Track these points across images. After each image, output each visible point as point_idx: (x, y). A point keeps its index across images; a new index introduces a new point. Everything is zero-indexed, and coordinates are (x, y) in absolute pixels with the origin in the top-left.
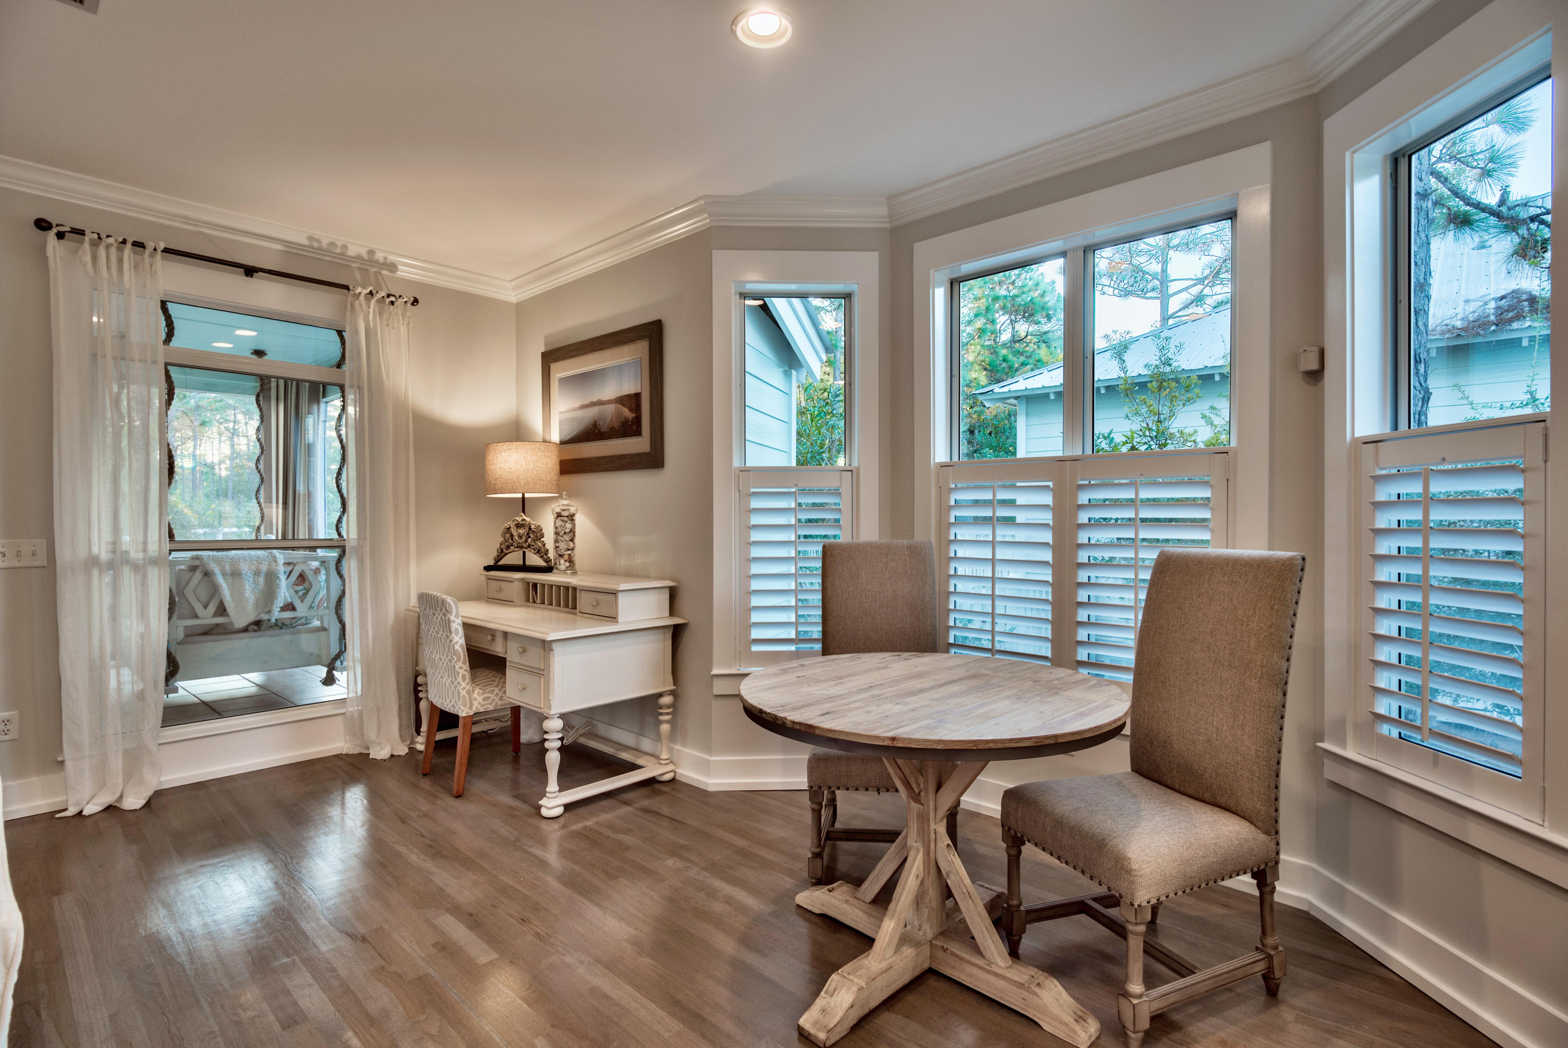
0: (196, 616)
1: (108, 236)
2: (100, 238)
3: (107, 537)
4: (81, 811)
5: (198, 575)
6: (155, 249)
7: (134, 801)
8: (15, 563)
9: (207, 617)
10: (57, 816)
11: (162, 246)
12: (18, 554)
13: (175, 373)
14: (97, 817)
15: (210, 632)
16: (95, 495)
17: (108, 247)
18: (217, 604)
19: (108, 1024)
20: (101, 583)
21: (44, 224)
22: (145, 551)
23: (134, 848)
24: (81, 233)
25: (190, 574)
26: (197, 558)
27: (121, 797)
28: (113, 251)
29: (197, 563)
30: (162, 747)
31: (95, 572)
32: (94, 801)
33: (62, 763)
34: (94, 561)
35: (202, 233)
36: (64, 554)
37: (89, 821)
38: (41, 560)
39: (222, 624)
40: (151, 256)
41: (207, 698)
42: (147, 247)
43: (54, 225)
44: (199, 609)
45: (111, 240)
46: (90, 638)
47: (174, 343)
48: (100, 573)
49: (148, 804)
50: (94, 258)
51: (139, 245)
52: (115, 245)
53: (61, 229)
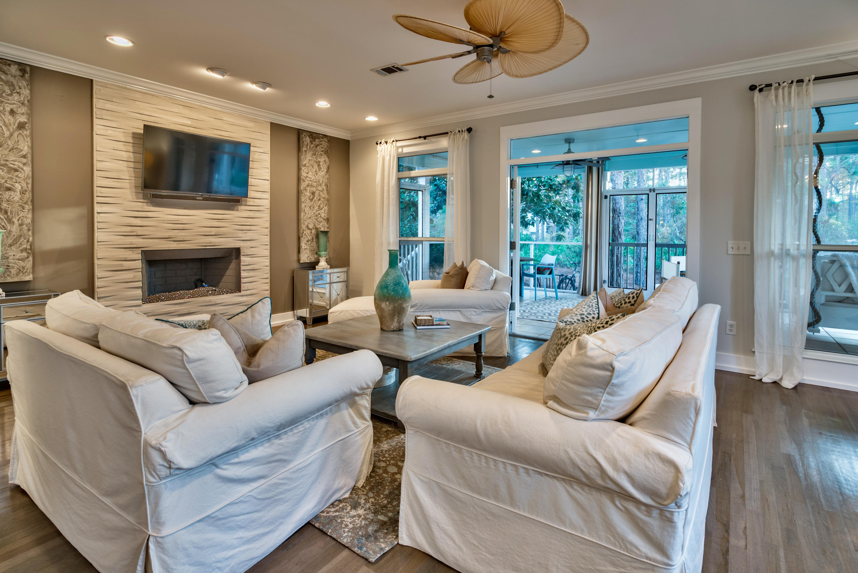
0: (833, 290)
1: (784, 82)
2: (779, 85)
3: (778, 241)
4: (761, 379)
5: (836, 265)
6: (809, 81)
7: (788, 384)
8: (737, 253)
9: (840, 292)
10: (751, 377)
11: (813, 77)
12: (738, 248)
13: (823, 147)
14: (769, 385)
15: (842, 301)
16: (773, 219)
17: (783, 88)
18: (847, 285)
19: (758, 483)
20: (775, 264)
21: (753, 87)
22: (798, 249)
23: (784, 407)
24: (770, 85)
25: (830, 265)
26: (835, 256)
27: (781, 379)
28: (786, 89)
29: (835, 259)
30: (805, 360)
31: (772, 259)
32: (767, 376)
33: (754, 352)
34: (771, 254)
35: (840, 61)
36: (758, 249)
37: (764, 385)
38: (748, 252)
39: (852, 297)
40: (807, 85)
41: (839, 341)
42: (804, 81)
43: (758, 86)
44: (835, 286)
45: (785, 84)
46: (769, 292)
47: (825, 129)
48: (775, 259)
49: (795, 388)
50: (776, 96)
51: (800, 81)
52: (787, 86)
53: (761, 87)
